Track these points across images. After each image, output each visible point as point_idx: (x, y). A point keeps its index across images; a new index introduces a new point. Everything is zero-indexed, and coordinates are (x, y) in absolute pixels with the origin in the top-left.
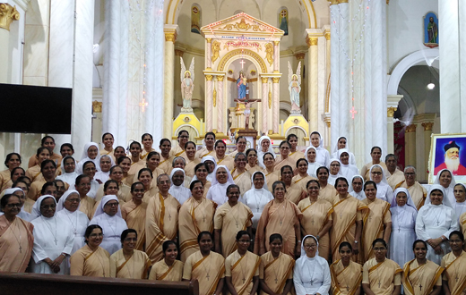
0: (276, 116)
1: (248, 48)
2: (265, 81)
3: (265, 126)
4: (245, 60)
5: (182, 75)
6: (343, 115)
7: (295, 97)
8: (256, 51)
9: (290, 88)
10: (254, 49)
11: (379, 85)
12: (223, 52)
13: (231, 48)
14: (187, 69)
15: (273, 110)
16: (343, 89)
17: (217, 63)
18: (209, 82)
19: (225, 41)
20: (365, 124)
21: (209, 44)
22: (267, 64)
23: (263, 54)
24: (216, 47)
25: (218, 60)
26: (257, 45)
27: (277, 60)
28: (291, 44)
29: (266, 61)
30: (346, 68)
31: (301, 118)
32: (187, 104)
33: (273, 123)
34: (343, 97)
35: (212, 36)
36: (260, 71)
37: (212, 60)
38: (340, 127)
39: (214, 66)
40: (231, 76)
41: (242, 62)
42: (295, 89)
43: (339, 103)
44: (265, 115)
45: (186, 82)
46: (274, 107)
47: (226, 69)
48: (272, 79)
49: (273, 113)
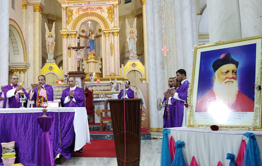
0: (117, 62)
1: (94, 11)
2: (107, 35)
3: (108, 70)
4: (91, 20)
5: (47, 36)
6: (158, 54)
7: (132, 46)
8: (100, 13)
9: (128, 40)
10: (98, 12)
11: (187, 23)
12: (75, 16)
13: (81, 13)
14: (50, 31)
15: (114, 57)
16: (157, 32)
17: (71, 24)
18: (65, 39)
19: (77, 8)
20: (177, 61)
21: (65, 11)
22: (109, 22)
23: (105, 15)
24: (70, 13)
25: (72, 22)
26: (101, 8)
27: (117, 19)
28: (133, 8)
29: (108, 20)
30: (159, 13)
31: (138, 63)
32: (51, 56)
33: (115, 67)
34: (157, 38)
35: (67, 5)
36: (103, 28)
37: (67, 23)
38: (155, 65)
39: (69, 27)
40: (84, 34)
41: (89, 22)
42: (132, 40)
43: (154, 44)
44: (108, 61)
45: (50, 41)
46: (115, 55)
47: (77, 29)
48: (113, 33)
49: (115, 59)
